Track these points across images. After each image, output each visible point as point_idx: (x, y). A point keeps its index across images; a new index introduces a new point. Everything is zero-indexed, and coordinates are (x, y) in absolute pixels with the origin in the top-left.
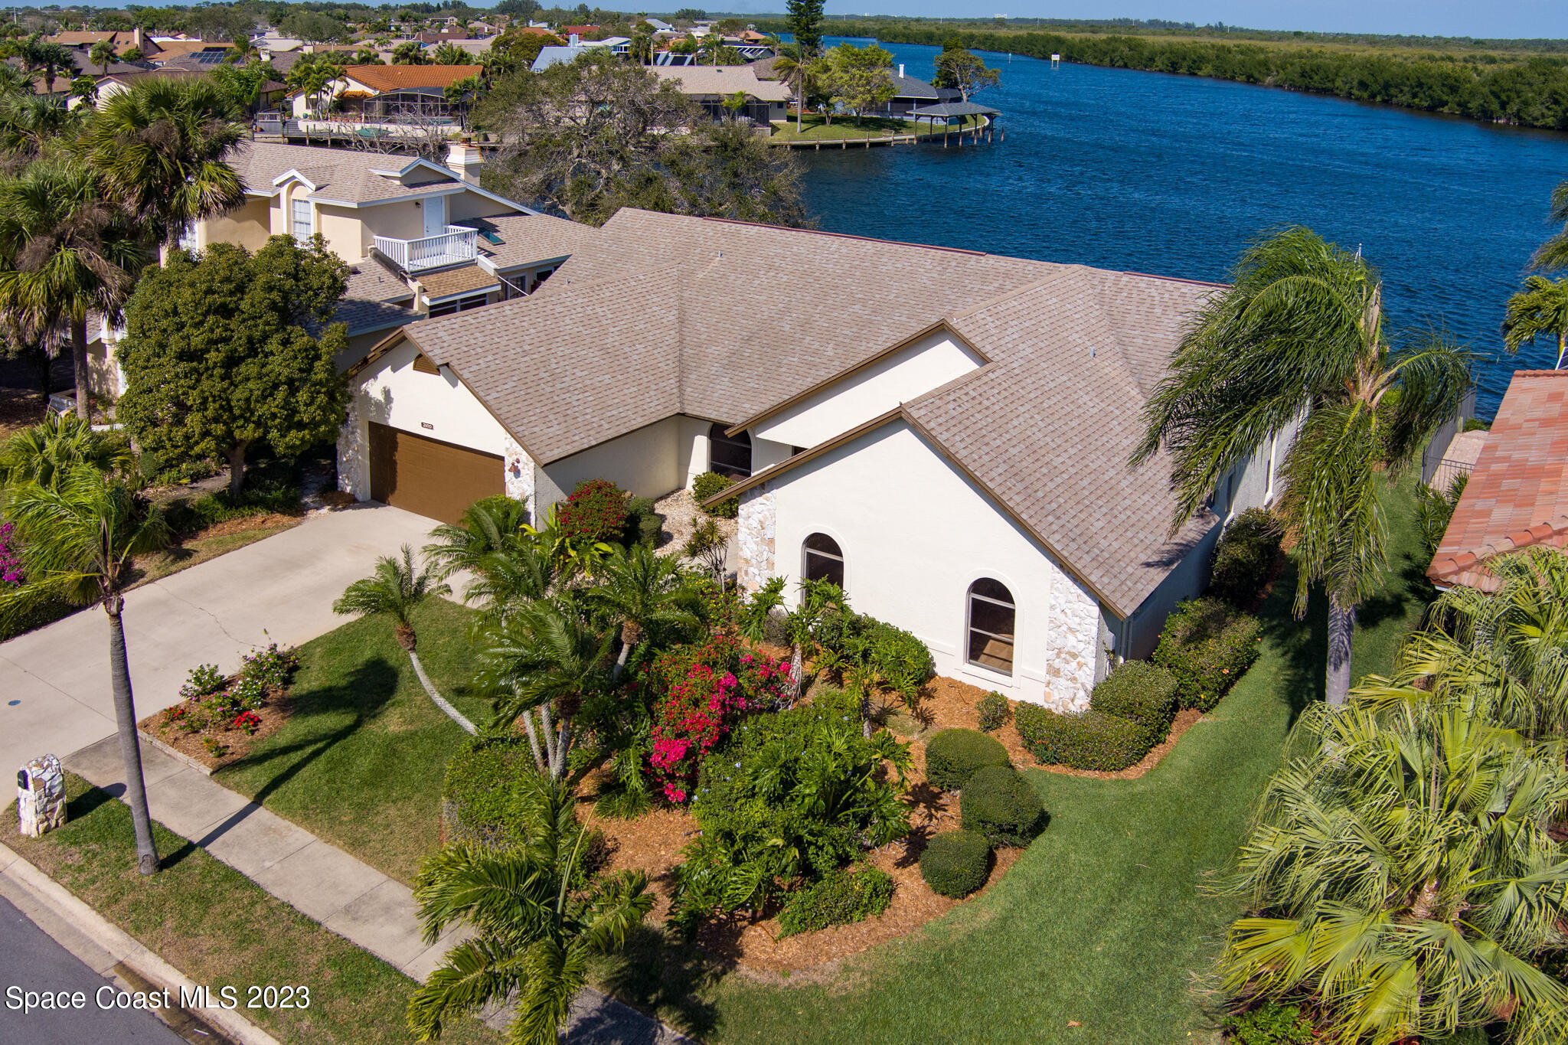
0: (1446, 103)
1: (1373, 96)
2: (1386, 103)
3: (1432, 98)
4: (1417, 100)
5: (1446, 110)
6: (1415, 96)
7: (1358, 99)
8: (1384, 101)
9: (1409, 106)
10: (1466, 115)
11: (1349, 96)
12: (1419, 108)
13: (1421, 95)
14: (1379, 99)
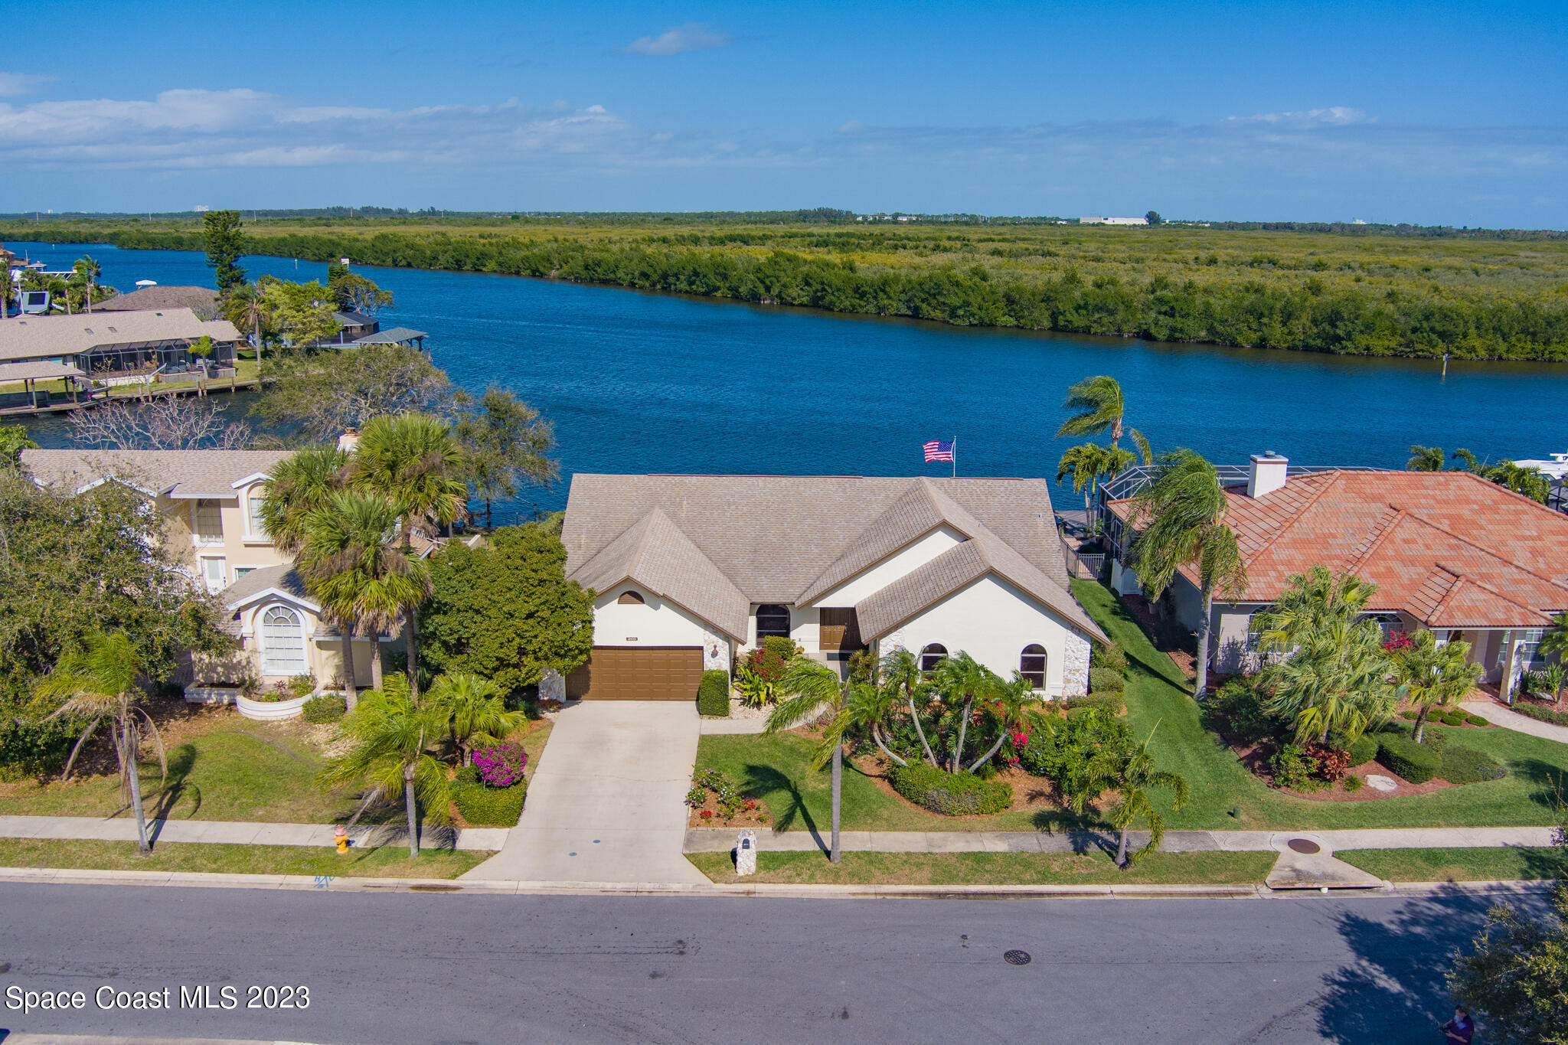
0: (719, 288)
1: (654, 285)
2: (666, 289)
3: (707, 285)
4: (694, 287)
5: (719, 294)
6: (691, 283)
7: (641, 288)
8: (663, 288)
9: (686, 292)
10: (737, 297)
11: (632, 285)
12: (696, 293)
13: (698, 283)
14: (658, 286)
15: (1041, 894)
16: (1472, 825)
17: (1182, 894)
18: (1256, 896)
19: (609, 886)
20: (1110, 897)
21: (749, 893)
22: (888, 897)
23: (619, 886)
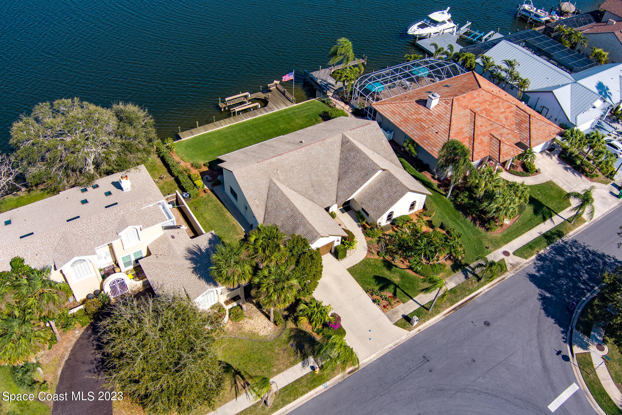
15: (472, 298)
16: (529, 230)
17: (496, 283)
18: (509, 277)
19: (390, 346)
20: (485, 292)
21: (419, 330)
22: (447, 315)
23: (392, 344)
